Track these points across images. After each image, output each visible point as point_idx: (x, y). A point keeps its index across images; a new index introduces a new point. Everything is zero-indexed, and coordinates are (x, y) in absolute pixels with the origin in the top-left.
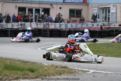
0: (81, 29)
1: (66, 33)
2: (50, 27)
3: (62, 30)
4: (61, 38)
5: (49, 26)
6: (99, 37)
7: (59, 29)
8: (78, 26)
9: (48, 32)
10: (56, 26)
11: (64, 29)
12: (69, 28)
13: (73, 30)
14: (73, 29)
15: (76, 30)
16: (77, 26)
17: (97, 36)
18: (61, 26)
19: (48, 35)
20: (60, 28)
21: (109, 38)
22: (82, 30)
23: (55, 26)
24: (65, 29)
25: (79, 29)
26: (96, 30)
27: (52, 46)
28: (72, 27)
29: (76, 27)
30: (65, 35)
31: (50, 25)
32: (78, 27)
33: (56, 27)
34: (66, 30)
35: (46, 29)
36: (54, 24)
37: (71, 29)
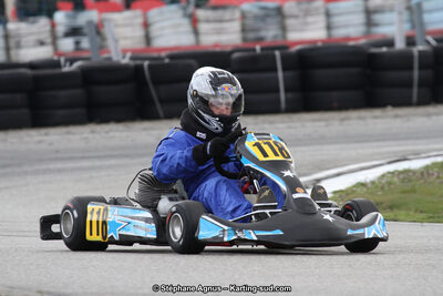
1: (416, 73)
2: (293, 36)
3: (384, 49)
4: (377, 112)
5: (284, 29)
7: (362, 41)
9: (280, 74)
10: (336, 20)
11: (400, 45)
12: (430, 33)
18: (377, 18)
19: (282, 96)
20: (367, 34)
23: (329, 27)
24: (410, 41)
27: (319, 180)
30: (409, 85)
31: (290, 22)
33: (339, 33)
34: (416, 49)
35: (262, 49)
36: (322, 10)
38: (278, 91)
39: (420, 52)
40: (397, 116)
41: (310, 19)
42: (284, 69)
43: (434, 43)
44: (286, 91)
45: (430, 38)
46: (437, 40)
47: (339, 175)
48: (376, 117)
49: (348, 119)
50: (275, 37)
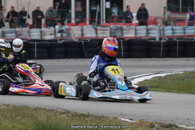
1: (162, 48)
2: (125, 36)
3: (153, 41)
4: (150, 59)
5: (122, 33)
7: (146, 38)
8: (186, 31)
10: (138, 32)
11: (157, 40)
12: (167, 37)
13: (178, 41)
14: (177, 39)
15: (184, 40)
16: (185, 33)
18: (150, 31)
19: (122, 53)
20: (147, 36)
23: (136, 34)
24: (160, 39)
25: (190, 38)
27: (133, 78)
28: (173, 33)
29: (182, 34)
30: (160, 52)
31: (124, 31)
32: (186, 34)
33: (139, 35)
36: (134, 29)
37: (173, 39)
38: (121, 51)
39: (163, 42)
40: (156, 60)
41: (130, 31)
42: (123, 45)
44: (124, 51)
45: (166, 38)
46: (169, 39)
48: (150, 61)
49: (142, 61)
50: (120, 36)
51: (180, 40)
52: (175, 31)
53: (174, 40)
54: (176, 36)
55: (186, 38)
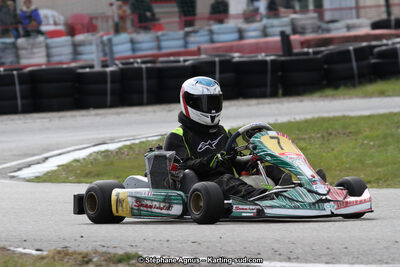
0: (182, 59)
1: (109, 86)
2: (24, 62)
3: (87, 70)
4: (84, 112)
5: (18, 57)
6: (280, 92)
7: (73, 65)
8: (164, 44)
9: (18, 87)
10: (53, 51)
11: (98, 68)
12: (118, 59)
13: (144, 66)
14: (143, 62)
15: (159, 65)
16: (159, 48)
17: (268, 90)
18: (81, 49)
19: (19, 102)
20: (75, 60)
21: (329, 92)
22: (187, 63)
23: (48, 56)
24: (105, 65)
25: (172, 58)
26: (261, 57)
27: (47, 158)
28: (134, 50)
29: (155, 52)
30: (105, 94)
31: (22, 53)
32: (164, 51)
33: (55, 59)
34: (109, 69)
35: (5, 70)
36: (43, 44)
37: (132, 63)
38: (16, 99)
39: (112, 72)
40: (97, 115)
41: (35, 50)
42: (20, 84)
43: (121, 66)
44: (22, 98)
45: (117, 62)
46: (123, 64)
47: (60, 154)
48: (83, 116)
49: (64, 117)
50: (12, 63)
51: (149, 65)
52: (137, 46)
53: (136, 65)
54: (139, 57)
55: (161, 59)
